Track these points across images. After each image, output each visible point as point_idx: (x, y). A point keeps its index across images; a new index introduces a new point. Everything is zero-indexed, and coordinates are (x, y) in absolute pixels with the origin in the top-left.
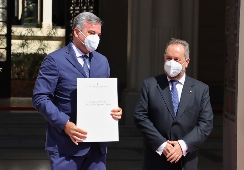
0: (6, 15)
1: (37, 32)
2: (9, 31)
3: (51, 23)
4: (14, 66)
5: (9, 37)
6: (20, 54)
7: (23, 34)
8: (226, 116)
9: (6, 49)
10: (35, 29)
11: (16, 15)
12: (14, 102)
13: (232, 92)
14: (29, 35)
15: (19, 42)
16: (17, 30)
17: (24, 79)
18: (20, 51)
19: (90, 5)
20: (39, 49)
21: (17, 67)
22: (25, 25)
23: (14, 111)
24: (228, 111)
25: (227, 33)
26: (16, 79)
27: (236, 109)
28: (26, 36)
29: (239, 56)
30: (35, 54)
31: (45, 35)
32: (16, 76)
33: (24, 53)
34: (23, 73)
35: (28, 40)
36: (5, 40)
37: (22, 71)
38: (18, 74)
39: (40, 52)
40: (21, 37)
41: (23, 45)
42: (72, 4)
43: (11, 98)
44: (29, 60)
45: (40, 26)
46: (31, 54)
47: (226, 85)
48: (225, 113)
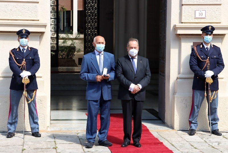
0: (56, 28)
1: (71, 36)
2: (58, 36)
3: (77, 32)
4: (60, 52)
5: (58, 38)
6: (63, 46)
7: (64, 37)
8: (160, 74)
9: (56, 44)
10: (69, 35)
11: (60, 28)
12: (60, 69)
13: (163, 63)
14: (67, 37)
15: (62, 41)
16: (62, 35)
17: (65, 58)
18: (62, 45)
19: (96, 23)
20: (72, 44)
21: (61, 52)
22: (65, 33)
23: (60, 73)
24: (161, 72)
25: (160, 35)
26: (61, 58)
27: (165, 71)
28: (66, 38)
29: (166, 46)
30: (70, 46)
31: (74, 37)
32: (61, 57)
33: (64, 46)
34: (64, 56)
35: (66, 40)
36: (56, 40)
37: (64, 54)
38: (62, 56)
39: (72, 46)
40: (63, 39)
41: (64, 42)
42: (87, 22)
43: (59, 67)
44: (67, 49)
45: (72, 33)
46: (68, 46)
47: (160, 60)
48: (160, 73)
